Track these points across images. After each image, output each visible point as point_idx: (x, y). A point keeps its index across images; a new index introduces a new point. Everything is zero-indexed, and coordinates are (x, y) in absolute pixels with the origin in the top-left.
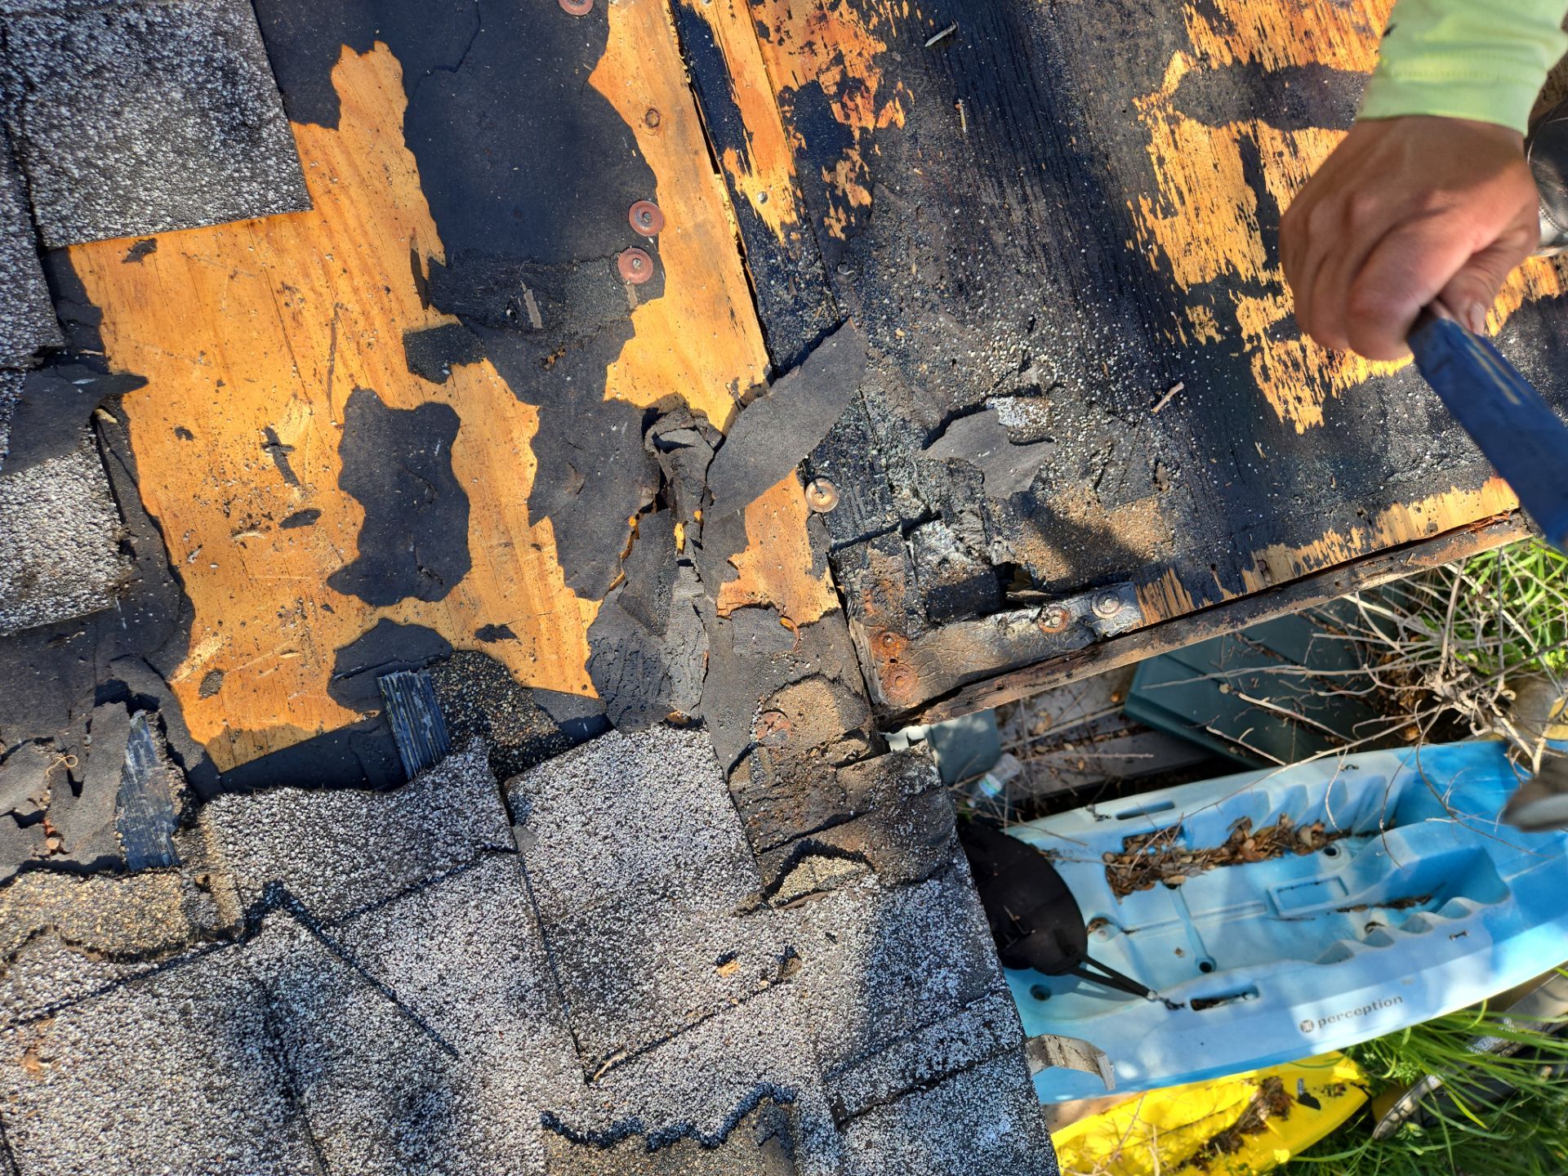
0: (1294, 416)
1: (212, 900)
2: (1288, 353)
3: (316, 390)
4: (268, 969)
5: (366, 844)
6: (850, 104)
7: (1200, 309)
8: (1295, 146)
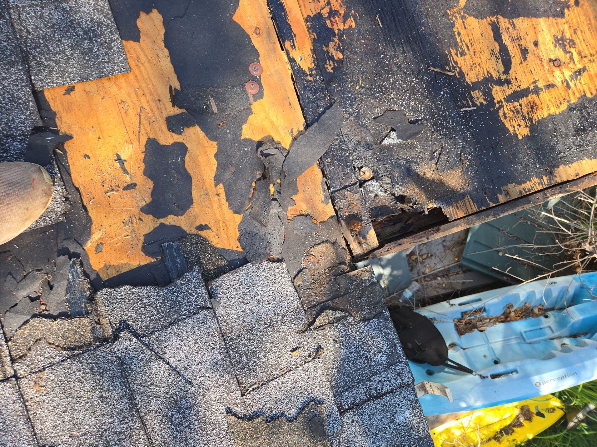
0: (517, 132)
1: (101, 327)
2: (514, 107)
3: (134, 138)
4: (122, 352)
5: (156, 306)
6: (333, 20)
7: (477, 92)
8: (514, 25)
